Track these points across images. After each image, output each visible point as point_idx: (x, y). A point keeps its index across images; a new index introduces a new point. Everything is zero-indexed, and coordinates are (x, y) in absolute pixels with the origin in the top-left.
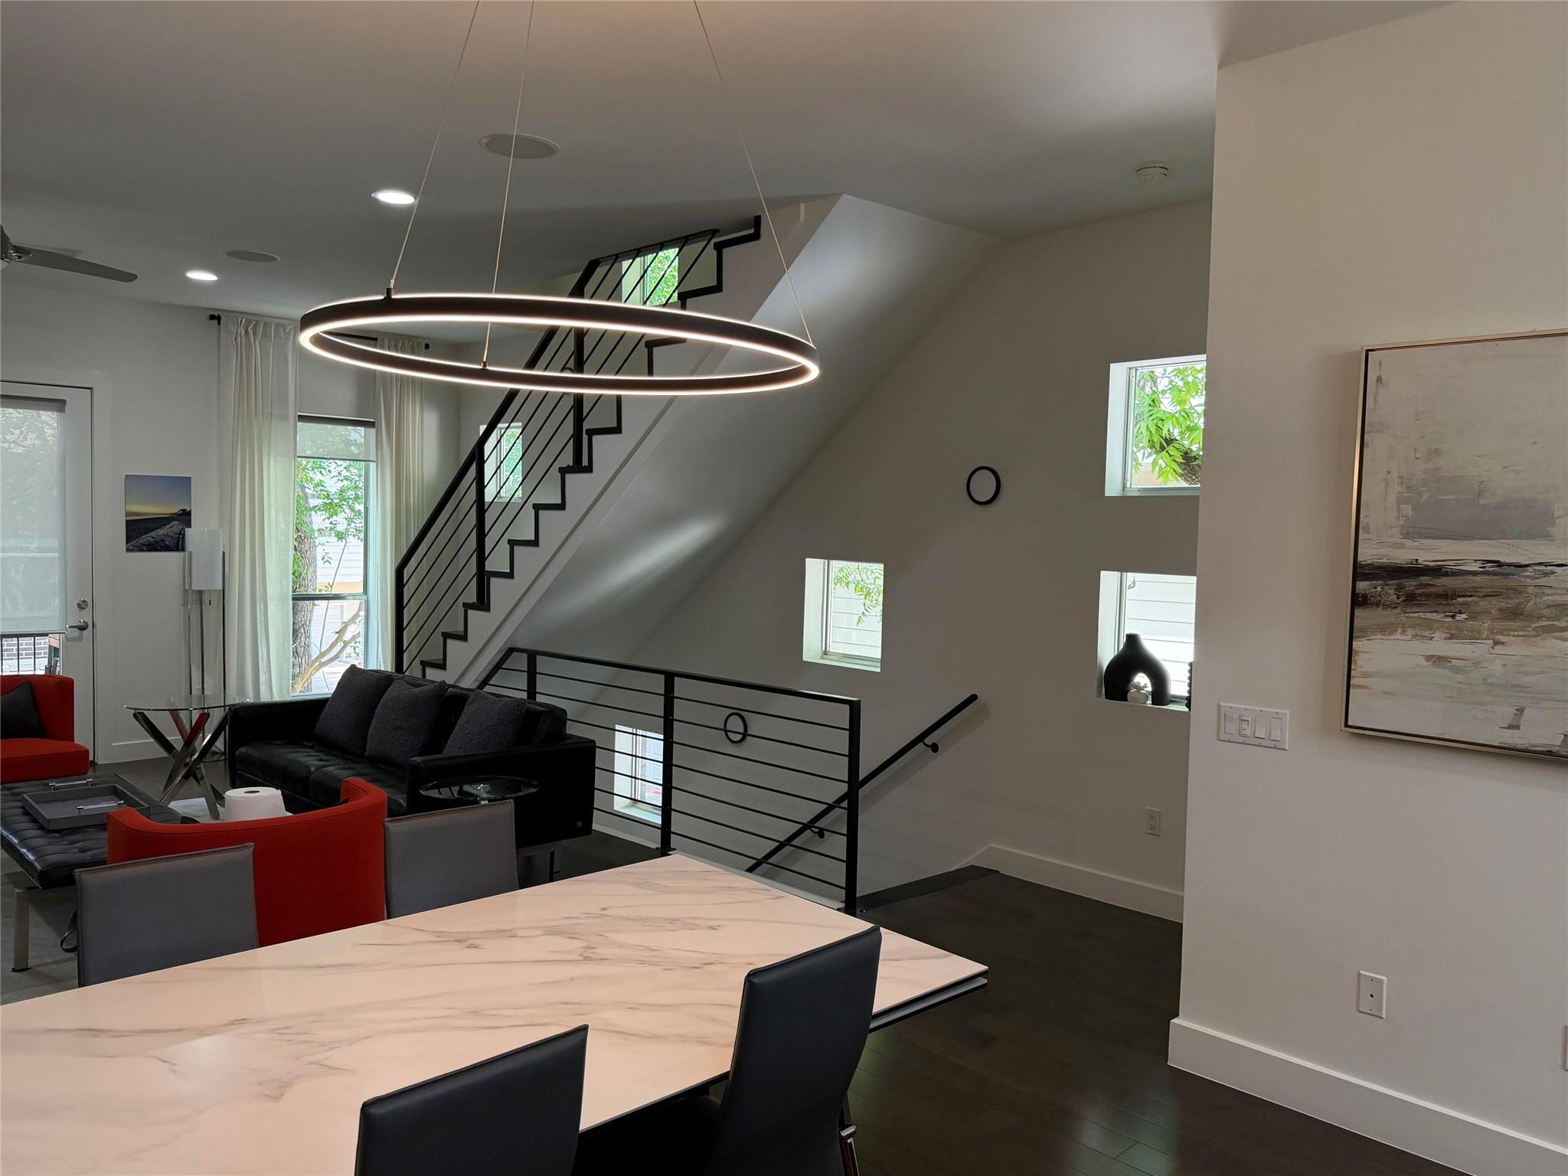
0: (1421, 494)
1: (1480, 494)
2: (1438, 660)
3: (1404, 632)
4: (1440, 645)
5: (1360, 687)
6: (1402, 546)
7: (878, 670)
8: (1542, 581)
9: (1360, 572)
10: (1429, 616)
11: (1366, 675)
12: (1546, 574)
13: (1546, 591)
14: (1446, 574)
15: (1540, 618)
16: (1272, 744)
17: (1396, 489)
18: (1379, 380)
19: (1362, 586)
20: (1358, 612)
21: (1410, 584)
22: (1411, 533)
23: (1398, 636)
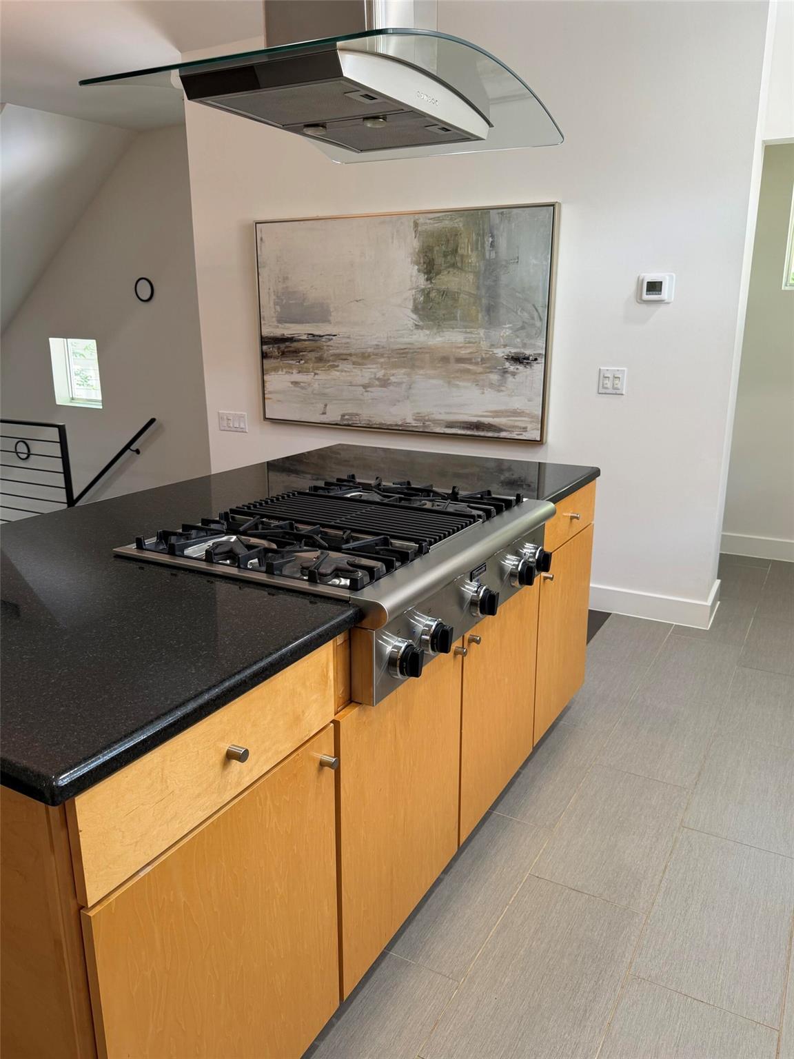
0: (282, 300)
1: (304, 300)
2: (295, 383)
3: (282, 371)
4: (297, 377)
5: (269, 399)
6: (278, 327)
7: (101, 407)
8: (329, 343)
9: (264, 341)
10: (291, 362)
11: (270, 393)
12: (330, 340)
13: (331, 348)
14: (295, 341)
15: (329, 361)
16: (241, 430)
17: (273, 297)
18: (261, 239)
19: (265, 347)
20: (265, 361)
21: (282, 346)
22: (281, 320)
23: (280, 372)
